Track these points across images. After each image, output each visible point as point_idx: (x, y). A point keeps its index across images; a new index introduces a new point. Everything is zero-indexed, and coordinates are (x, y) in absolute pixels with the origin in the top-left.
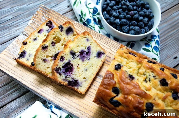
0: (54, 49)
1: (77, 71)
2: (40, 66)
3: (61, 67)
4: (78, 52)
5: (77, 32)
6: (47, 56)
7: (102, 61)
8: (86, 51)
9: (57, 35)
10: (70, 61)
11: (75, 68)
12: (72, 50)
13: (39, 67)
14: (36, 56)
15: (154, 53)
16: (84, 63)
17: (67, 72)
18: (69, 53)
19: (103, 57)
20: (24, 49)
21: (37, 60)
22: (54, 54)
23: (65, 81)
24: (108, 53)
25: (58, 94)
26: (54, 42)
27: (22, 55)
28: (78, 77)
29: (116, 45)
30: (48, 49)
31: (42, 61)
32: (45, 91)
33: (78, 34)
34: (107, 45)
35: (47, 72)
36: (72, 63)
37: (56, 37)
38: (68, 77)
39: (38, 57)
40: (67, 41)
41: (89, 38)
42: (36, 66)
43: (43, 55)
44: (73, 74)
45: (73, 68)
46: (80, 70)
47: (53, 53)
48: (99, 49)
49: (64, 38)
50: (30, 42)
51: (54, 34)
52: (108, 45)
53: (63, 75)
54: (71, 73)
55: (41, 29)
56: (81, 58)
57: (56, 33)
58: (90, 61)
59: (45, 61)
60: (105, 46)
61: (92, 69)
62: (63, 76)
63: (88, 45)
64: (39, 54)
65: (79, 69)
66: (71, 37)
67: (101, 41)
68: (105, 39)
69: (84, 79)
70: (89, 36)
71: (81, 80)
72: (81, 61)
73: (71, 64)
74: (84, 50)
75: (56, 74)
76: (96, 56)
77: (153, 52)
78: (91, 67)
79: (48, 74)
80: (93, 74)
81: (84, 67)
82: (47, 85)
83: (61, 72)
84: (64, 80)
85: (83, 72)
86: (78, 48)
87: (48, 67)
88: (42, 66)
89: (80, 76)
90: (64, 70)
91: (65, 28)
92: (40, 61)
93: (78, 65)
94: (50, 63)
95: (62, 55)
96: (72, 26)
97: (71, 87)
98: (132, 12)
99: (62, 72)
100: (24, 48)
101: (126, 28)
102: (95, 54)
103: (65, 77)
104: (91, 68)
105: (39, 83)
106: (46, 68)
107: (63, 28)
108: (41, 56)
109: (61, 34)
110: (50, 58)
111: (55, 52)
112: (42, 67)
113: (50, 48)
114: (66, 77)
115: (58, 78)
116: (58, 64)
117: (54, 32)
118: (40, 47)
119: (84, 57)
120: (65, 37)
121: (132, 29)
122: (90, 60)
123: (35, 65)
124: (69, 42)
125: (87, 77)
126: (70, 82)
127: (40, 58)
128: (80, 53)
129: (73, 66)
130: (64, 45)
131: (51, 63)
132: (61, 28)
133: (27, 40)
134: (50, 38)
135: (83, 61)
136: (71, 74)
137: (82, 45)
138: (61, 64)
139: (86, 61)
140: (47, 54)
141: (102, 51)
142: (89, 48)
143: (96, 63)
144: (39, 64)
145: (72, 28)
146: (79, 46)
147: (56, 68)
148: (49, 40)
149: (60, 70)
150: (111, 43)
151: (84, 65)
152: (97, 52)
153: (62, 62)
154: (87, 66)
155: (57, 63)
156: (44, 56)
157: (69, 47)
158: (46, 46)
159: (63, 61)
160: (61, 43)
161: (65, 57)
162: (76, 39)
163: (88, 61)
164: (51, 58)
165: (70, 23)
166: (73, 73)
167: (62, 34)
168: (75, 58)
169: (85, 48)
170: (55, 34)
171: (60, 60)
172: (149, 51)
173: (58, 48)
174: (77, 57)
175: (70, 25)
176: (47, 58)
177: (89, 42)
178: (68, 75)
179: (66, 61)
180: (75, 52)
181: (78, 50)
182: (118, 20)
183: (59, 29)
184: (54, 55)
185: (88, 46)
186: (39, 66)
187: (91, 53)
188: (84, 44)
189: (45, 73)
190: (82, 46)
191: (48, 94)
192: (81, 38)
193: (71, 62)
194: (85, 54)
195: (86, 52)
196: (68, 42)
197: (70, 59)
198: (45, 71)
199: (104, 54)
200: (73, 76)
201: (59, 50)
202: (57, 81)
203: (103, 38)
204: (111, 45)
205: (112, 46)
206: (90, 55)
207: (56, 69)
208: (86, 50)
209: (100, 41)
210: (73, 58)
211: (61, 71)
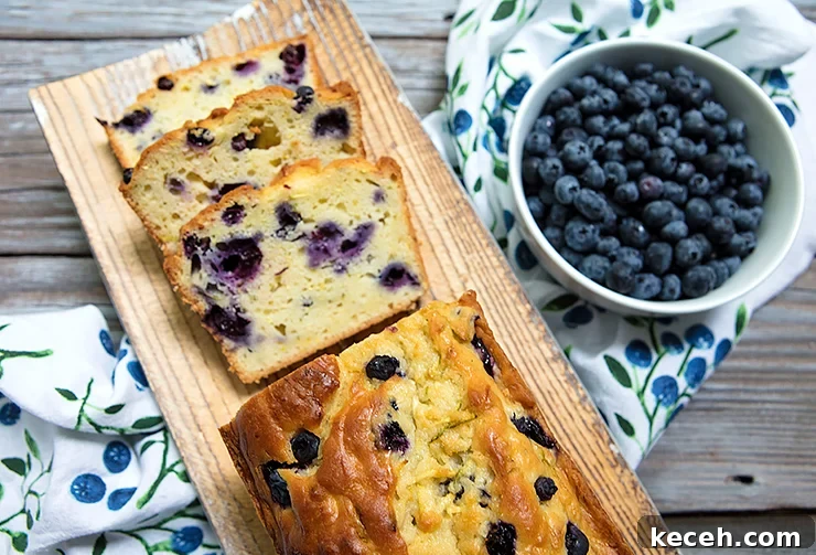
0: (235, 164)
1: (266, 288)
2: (149, 195)
3: (214, 242)
4: (313, 221)
5: (361, 144)
6: (194, 176)
7: (391, 306)
8: (346, 233)
9: (272, 118)
10: (259, 237)
11: (266, 272)
12: (292, 203)
13: (144, 198)
14: (151, 155)
15: (643, 404)
16: (309, 274)
17: (227, 270)
18: (272, 207)
19: (403, 296)
20: (150, 104)
21: (146, 168)
22: (224, 179)
23: (200, 298)
24: (447, 290)
25: (169, 328)
26: (248, 138)
27: (134, 121)
28: (258, 310)
29: (494, 277)
30: (210, 152)
31: (165, 183)
32: (132, 290)
33: (364, 153)
34: (463, 258)
35: (163, 229)
36: (261, 249)
37: (266, 125)
38: (222, 292)
39: (157, 162)
40: (302, 157)
41: (388, 192)
42: (131, 188)
43: (179, 162)
44: (246, 292)
45: (256, 270)
46: (280, 289)
47: (225, 174)
48: (404, 255)
49: (294, 140)
50: (187, 89)
51: (260, 108)
52: (468, 258)
53: (205, 275)
54: (239, 281)
55: (254, 59)
56: (310, 252)
57: (274, 107)
58: (341, 282)
59: (176, 186)
60: (450, 257)
61: (330, 313)
62: (203, 278)
63: (370, 217)
64: (162, 153)
65: (280, 285)
66: (328, 149)
67: (449, 228)
68: (468, 228)
69: (279, 334)
70: (394, 185)
71: (263, 328)
72: (304, 259)
73: (258, 250)
74: (341, 228)
75: (181, 256)
76: (378, 274)
77: (641, 394)
78: (334, 305)
79: (164, 239)
80: (325, 335)
81: (305, 289)
82: (156, 272)
83: (201, 257)
84: (200, 292)
85: (291, 304)
86: (320, 206)
87: (176, 216)
88: (154, 198)
89: (267, 312)
90: (219, 256)
91: (322, 104)
92: (154, 179)
93: (284, 270)
94: (193, 204)
95: (243, 200)
96: (351, 112)
97: (211, 331)
98: (656, 182)
99: (206, 261)
100: (154, 101)
101: (584, 232)
102: (380, 264)
103: (209, 284)
104: (329, 305)
105: (132, 249)
106: (166, 212)
107: (309, 101)
108: (167, 165)
109: (290, 121)
110: (201, 188)
111: (231, 174)
112: (154, 202)
113: (222, 152)
114: (211, 287)
115: (179, 273)
116: (206, 224)
117: (262, 101)
118: (182, 130)
119: (326, 251)
120: (300, 137)
121: (604, 253)
122: (345, 275)
123: (130, 184)
124: (304, 169)
125: (294, 332)
126: (216, 313)
127: (163, 169)
128: (315, 230)
129: (264, 263)
130: (279, 168)
131: (194, 207)
132: (300, 100)
133: (181, 78)
134: (239, 114)
135: (313, 265)
136: (239, 286)
137: (346, 205)
138: (220, 232)
139: (326, 272)
140: (196, 166)
141: (414, 270)
142: (365, 231)
143: (364, 301)
144: (148, 188)
145: (352, 119)
146: (329, 202)
147: (191, 233)
148: (230, 123)
149: (205, 249)
150: (481, 258)
151: (310, 280)
152: (391, 262)
153: (226, 228)
154: (318, 294)
155: (206, 220)
156: (182, 171)
157: (286, 186)
158: (205, 136)
159: (234, 226)
160: (273, 153)
161: (249, 213)
162: (332, 170)
163: (333, 276)
164: (205, 189)
165: (349, 95)
166: (248, 287)
167: (295, 123)
168: (287, 237)
169: (351, 222)
170: (266, 108)
171: (225, 216)
172: (625, 380)
173: (249, 166)
174: (296, 236)
175: (345, 104)
176: (186, 181)
177: (380, 206)
178: (222, 285)
179: (243, 230)
180: (299, 215)
181: (315, 215)
182: (567, 183)
183: (295, 98)
184: (221, 185)
185: (364, 220)
186: (144, 195)
187: (364, 255)
188: (355, 203)
189: (155, 231)
190: (340, 206)
191: (137, 304)
192: (356, 175)
193: (263, 246)
194: (334, 246)
195: (344, 239)
196: (304, 164)
197: (263, 230)
198: (157, 222)
199: (417, 287)
200: (243, 300)
201: (251, 173)
202: (173, 283)
203: (464, 220)
204: (478, 267)
205: (480, 272)
206: (354, 259)
207: (190, 238)
208: (350, 233)
209: (447, 223)
210: (277, 232)
211: (204, 254)
